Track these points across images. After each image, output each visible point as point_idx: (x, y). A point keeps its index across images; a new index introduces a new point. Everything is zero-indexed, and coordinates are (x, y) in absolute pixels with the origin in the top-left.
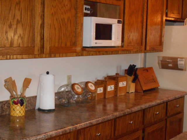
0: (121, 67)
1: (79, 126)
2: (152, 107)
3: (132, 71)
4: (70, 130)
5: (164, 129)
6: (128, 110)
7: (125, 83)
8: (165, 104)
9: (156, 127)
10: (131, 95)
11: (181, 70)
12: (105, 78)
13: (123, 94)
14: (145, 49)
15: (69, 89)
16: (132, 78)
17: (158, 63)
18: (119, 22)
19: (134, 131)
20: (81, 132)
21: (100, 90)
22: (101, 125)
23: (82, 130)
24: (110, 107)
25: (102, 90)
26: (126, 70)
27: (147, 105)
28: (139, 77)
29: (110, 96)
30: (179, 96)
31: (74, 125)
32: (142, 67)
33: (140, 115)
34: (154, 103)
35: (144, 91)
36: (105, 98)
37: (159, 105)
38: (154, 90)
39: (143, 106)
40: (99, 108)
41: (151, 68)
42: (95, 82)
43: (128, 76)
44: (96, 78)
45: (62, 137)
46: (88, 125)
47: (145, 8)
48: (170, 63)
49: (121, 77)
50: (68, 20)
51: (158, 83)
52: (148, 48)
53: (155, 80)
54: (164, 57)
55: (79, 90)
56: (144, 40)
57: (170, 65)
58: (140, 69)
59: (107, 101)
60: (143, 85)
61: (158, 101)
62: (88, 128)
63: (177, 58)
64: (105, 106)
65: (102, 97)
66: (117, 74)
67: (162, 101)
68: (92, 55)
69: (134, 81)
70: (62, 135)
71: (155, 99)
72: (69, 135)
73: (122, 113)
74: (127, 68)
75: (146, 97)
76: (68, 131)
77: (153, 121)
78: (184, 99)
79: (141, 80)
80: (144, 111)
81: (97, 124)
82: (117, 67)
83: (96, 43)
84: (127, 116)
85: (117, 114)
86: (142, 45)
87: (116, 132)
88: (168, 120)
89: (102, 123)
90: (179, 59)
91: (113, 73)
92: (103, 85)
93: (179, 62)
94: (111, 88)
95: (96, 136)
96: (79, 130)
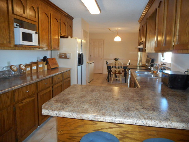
0: (39, 58)
1: (14, 88)
2: (56, 75)
3: (45, 59)
4: (8, 90)
5: (62, 86)
6: (44, 77)
7: (42, 65)
8: (62, 74)
9: (58, 85)
10: (45, 71)
11: (68, 58)
12: (31, 63)
13: (41, 71)
14: (51, 49)
15: (9, 69)
16: (45, 63)
17: (58, 56)
18: (36, 33)
19: (48, 88)
20: (16, 91)
21: (28, 69)
22: (29, 86)
23: (17, 90)
24: (35, 77)
25: (30, 69)
26: (42, 59)
27: (54, 75)
28: (49, 62)
29: (34, 72)
30: (68, 70)
31: (11, 88)
32: (50, 58)
33: (50, 79)
34: (57, 74)
35: (52, 69)
36: (31, 73)
37: (59, 74)
38: (57, 68)
39: (52, 75)
40: (29, 78)
41: (54, 58)
42: (25, 65)
43: (43, 62)
44: (26, 63)
45: (3, 95)
46: (21, 87)
47: (50, 28)
48: (63, 55)
49: (39, 62)
50: (3, 27)
51: (58, 65)
52: (52, 48)
53: (56, 64)
54: (60, 53)
55: (15, 69)
56: (50, 44)
57: (63, 57)
58: (49, 59)
59: (32, 74)
60: (51, 66)
61: (59, 73)
62: (21, 89)
63: (66, 53)
64: (31, 76)
65: (30, 72)
66: (37, 61)
67: (60, 72)
68: (22, 50)
69: (46, 64)
70: (3, 94)
71: (57, 72)
72: (8, 94)
73: (40, 79)
74: (42, 58)
75: (53, 71)
76: (7, 91)
77: (57, 82)
78: (70, 71)
79: (50, 64)
80: (52, 77)
81: (26, 86)
82: (37, 58)
83: (23, 43)
84: (44, 80)
85: (38, 80)
86: (49, 46)
87: (38, 89)
88: (64, 81)
89: (29, 85)
90: (67, 54)
91: (35, 61)
92: (30, 66)
93: (67, 55)
94: (34, 68)
95: (26, 92)
96: (15, 90)
